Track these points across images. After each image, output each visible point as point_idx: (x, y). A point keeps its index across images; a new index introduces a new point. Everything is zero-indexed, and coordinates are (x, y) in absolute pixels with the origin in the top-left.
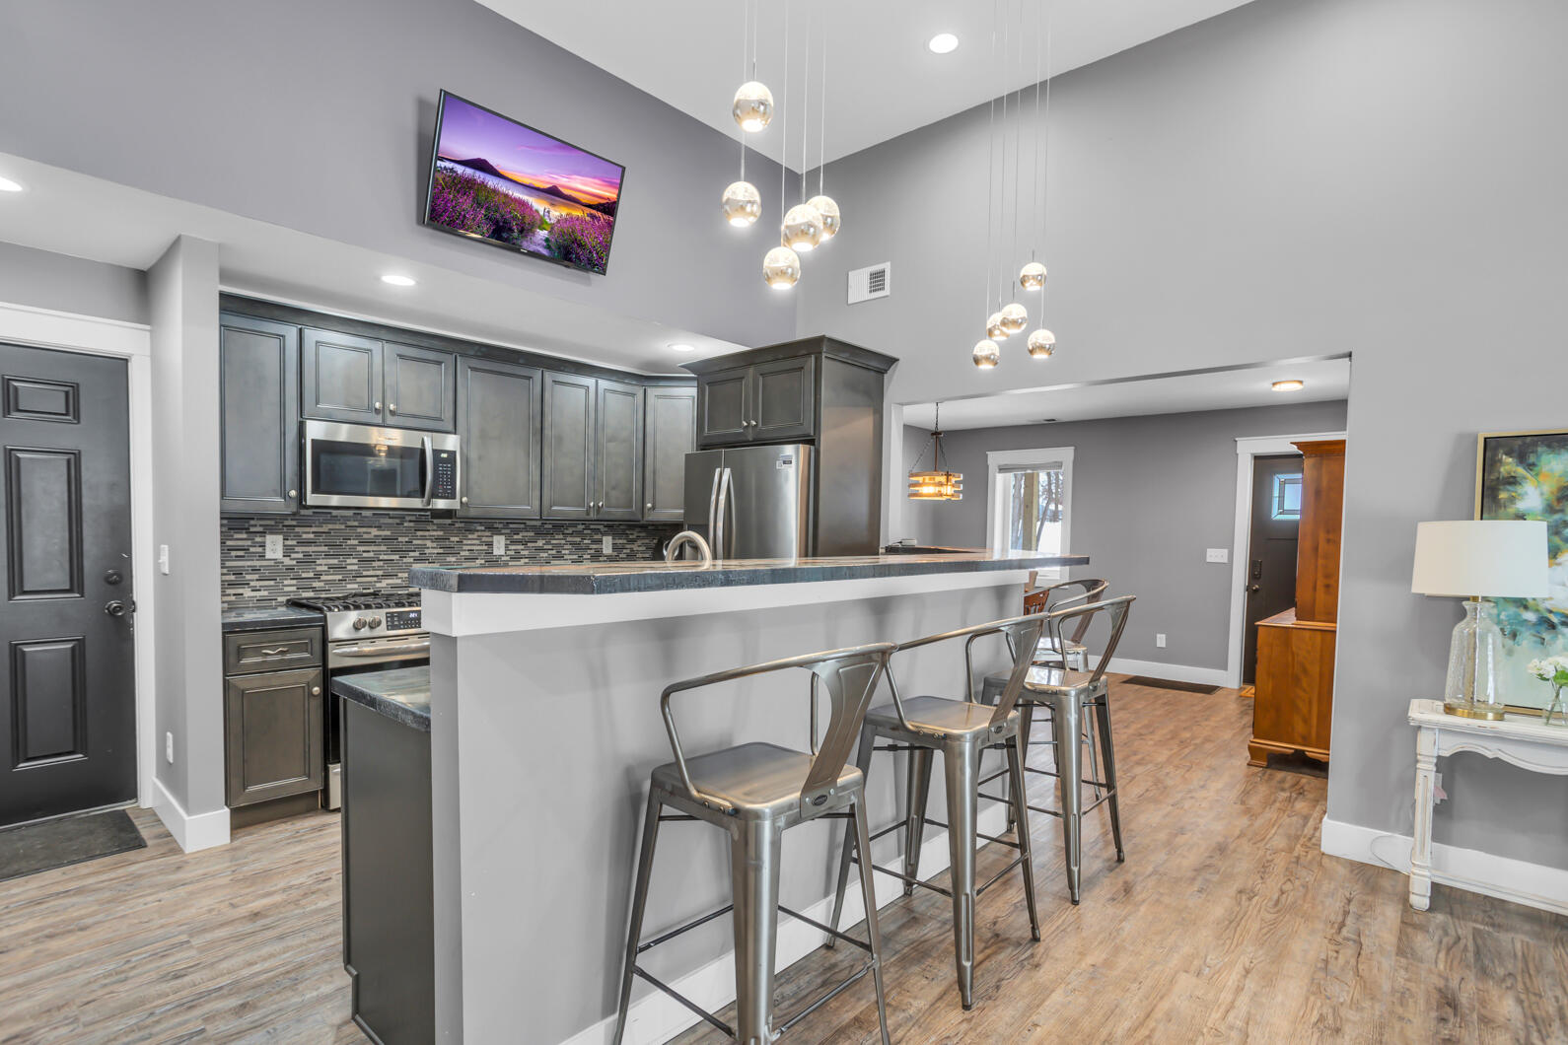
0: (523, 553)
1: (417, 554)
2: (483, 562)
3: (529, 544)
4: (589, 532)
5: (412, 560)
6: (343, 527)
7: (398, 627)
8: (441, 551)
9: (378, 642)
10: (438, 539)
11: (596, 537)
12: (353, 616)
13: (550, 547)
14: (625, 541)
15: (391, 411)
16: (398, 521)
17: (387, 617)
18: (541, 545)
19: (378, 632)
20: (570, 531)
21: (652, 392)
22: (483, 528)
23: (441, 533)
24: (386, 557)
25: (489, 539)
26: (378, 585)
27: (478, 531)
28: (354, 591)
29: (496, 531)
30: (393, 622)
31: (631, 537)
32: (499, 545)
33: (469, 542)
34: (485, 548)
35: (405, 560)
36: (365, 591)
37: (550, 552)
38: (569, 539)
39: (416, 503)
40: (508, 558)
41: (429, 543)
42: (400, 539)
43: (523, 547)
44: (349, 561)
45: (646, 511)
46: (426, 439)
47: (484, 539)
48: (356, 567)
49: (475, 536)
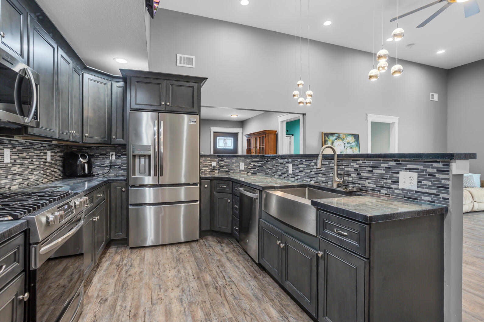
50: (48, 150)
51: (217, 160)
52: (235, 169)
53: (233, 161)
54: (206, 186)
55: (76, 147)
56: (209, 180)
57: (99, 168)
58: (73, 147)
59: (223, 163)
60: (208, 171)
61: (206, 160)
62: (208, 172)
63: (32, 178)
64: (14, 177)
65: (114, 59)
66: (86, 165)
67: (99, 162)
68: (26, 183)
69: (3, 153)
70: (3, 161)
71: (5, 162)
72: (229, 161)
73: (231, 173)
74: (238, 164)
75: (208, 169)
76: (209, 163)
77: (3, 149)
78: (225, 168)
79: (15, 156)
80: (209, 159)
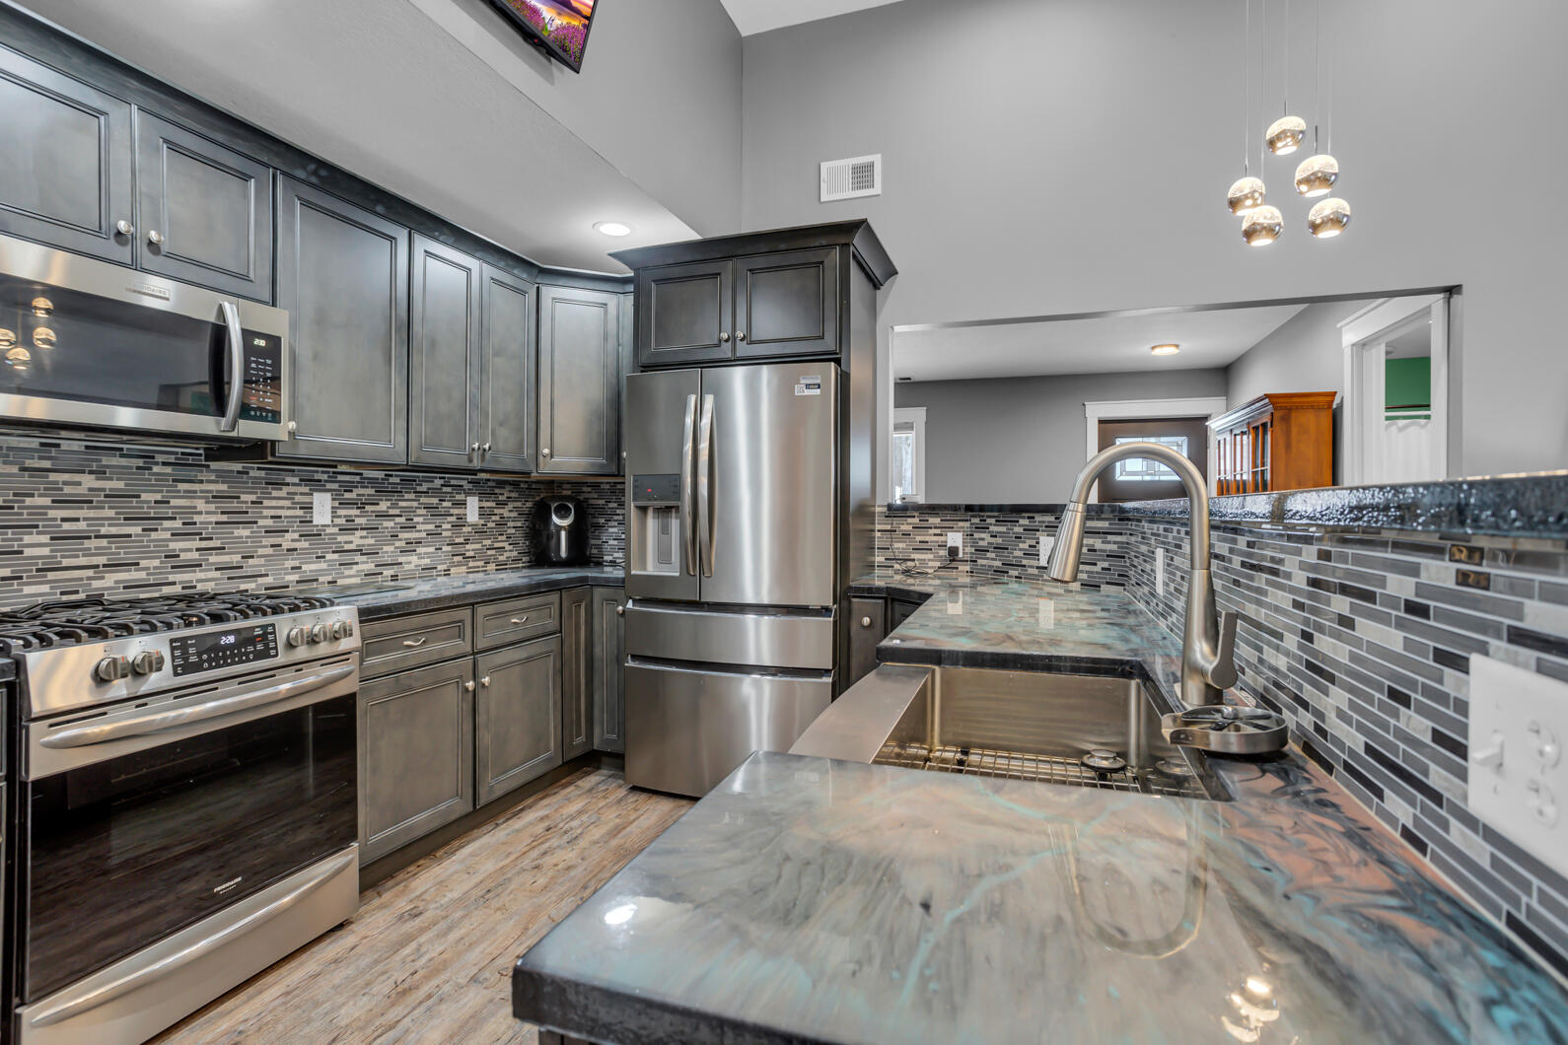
0: (358, 521)
1: (177, 524)
2: (296, 536)
3: (368, 508)
4: (449, 489)
5: (168, 535)
6: (15, 470)
7: (197, 667)
8: (224, 518)
9: (154, 703)
10: (218, 497)
11: (458, 497)
12: (89, 654)
13: (397, 512)
14: (493, 504)
15: (150, 243)
16: (140, 462)
17: (173, 649)
18: (385, 509)
19: (155, 680)
20: (424, 488)
21: (550, 292)
22: (296, 480)
23: (224, 487)
24: (114, 530)
25: (306, 499)
26: (96, 584)
27: (288, 484)
28: (40, 600)
29: (317, 485)
30: (186, 659)
31: (501, 498)
32: (323, 508)
33: (274, 503)
34: (300, 513)
35: (154, 535)
36: (65, 598)
37: (398, 520)
38: (422, 500)
39: (207, 425)
40: (336, 530)
41: (201, 505)
42: (144, 496)
43: (357, 512)
44: (27, 539)
45: (541, 458)
46: (227, 306)
47: (298, 498)
48: (46, 551)
49: (283, 492)
50: (469, 493)
51: (967, 524)
52: (1024, 562)
53: (1018, 529)
54: (866, 621)
55: (569, 486)
56: (880, 601)
57: (615, 542)
58: (565, 486)
59: (985, 539)
60: (931, 564)
61: (924, 524)
62: (930, 571)
63: (410, 563)
64: (347, 558)
65: (594, 225)
66: (563, 534)
67: (615, 527)
68: (388, 572)
69: (312, 503)
70: (311, 522)
71: (314, 523)
72: (1004, 529)
73: (1012, 577)
74: (1033, 542)
75: (931, 556)
76: (935, 535)
77: (312, 494)
78: (993, 555)
79: (352, 508)
80: (935, 520)
